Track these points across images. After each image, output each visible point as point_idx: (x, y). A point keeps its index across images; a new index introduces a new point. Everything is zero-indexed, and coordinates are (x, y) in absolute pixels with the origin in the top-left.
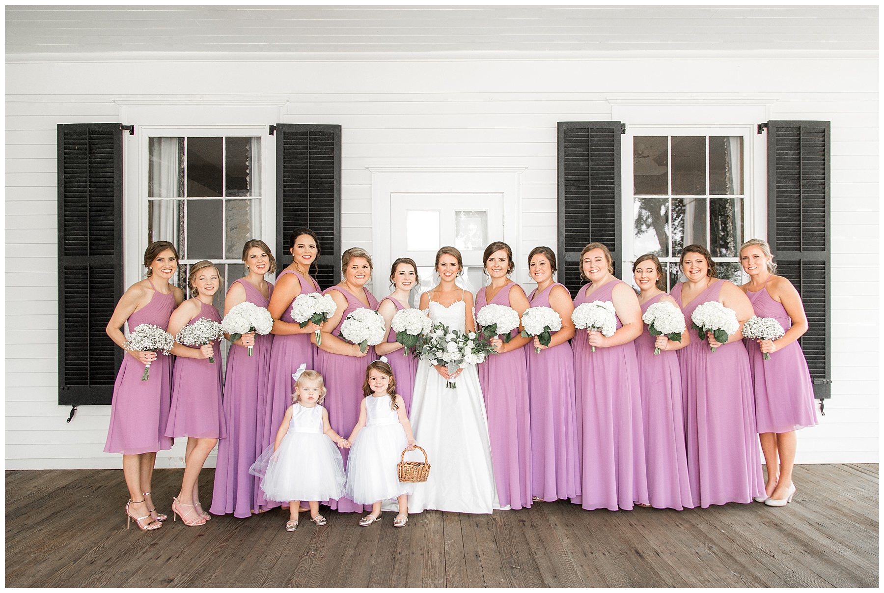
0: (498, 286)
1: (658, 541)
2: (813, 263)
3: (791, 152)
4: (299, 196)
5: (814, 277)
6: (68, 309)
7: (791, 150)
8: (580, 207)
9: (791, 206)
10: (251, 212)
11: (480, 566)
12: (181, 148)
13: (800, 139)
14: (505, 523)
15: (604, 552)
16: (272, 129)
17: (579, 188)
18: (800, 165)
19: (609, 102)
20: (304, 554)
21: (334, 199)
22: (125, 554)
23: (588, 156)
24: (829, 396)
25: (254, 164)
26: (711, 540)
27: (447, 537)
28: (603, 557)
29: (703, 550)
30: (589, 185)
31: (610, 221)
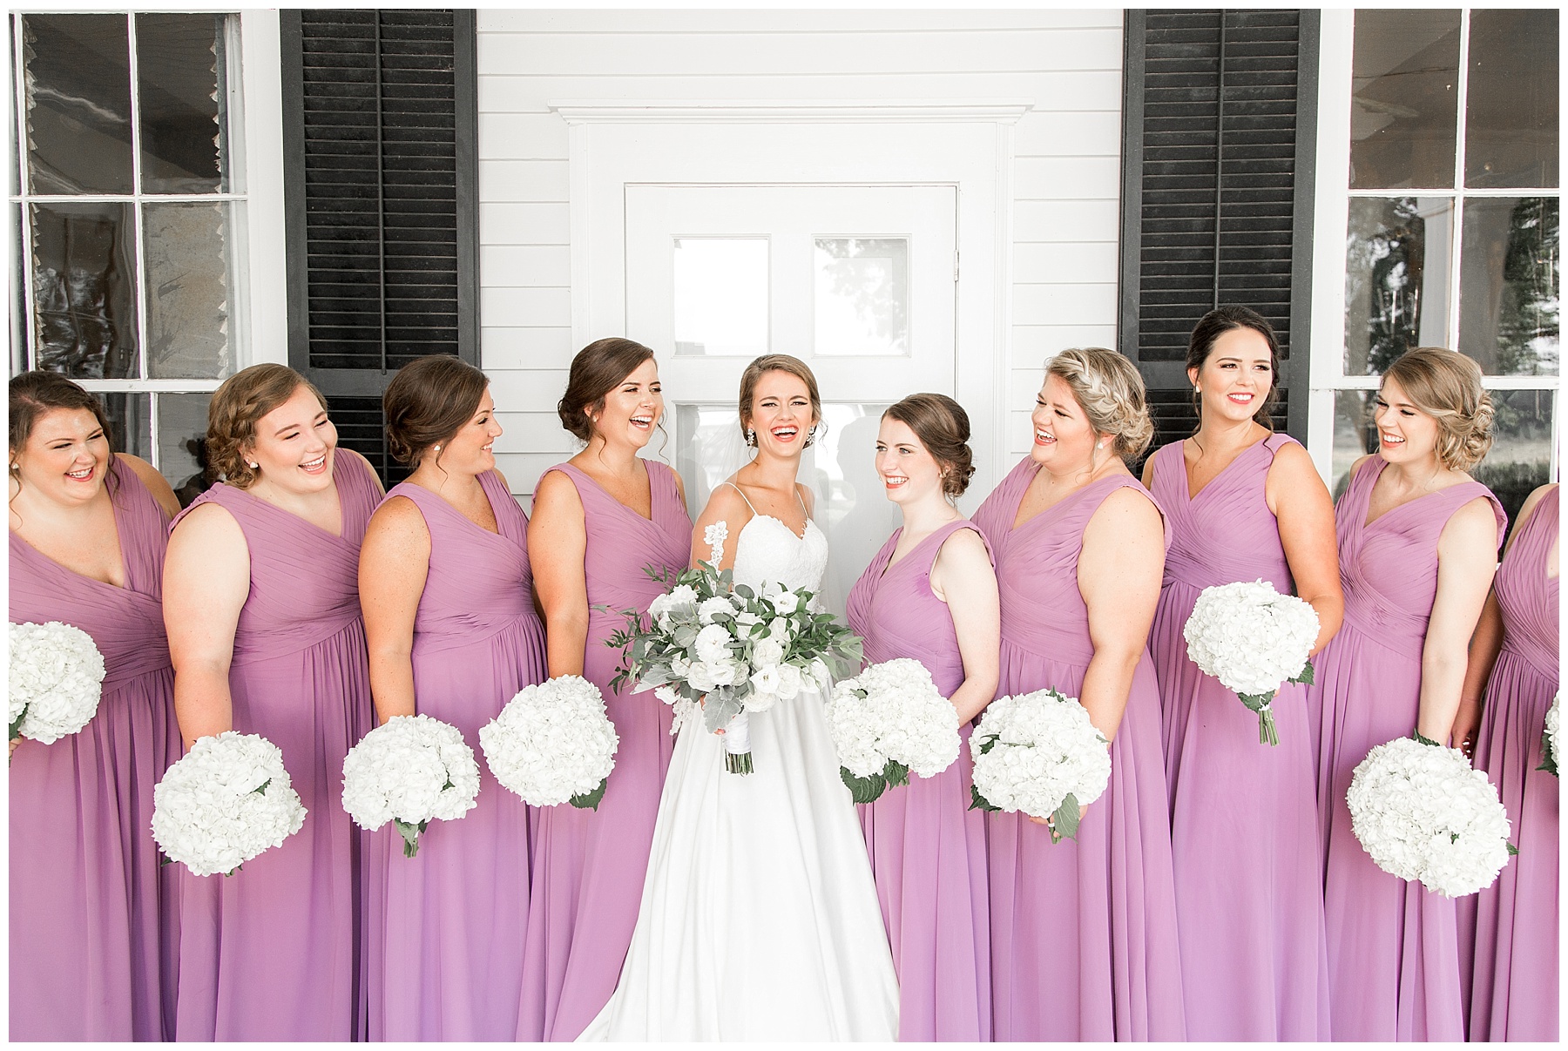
4: (354, 193)
17: (1185, 169)
21: (457, 200)
23: (1218, 69)
30: (1217, 158)
31: (1276, 269)
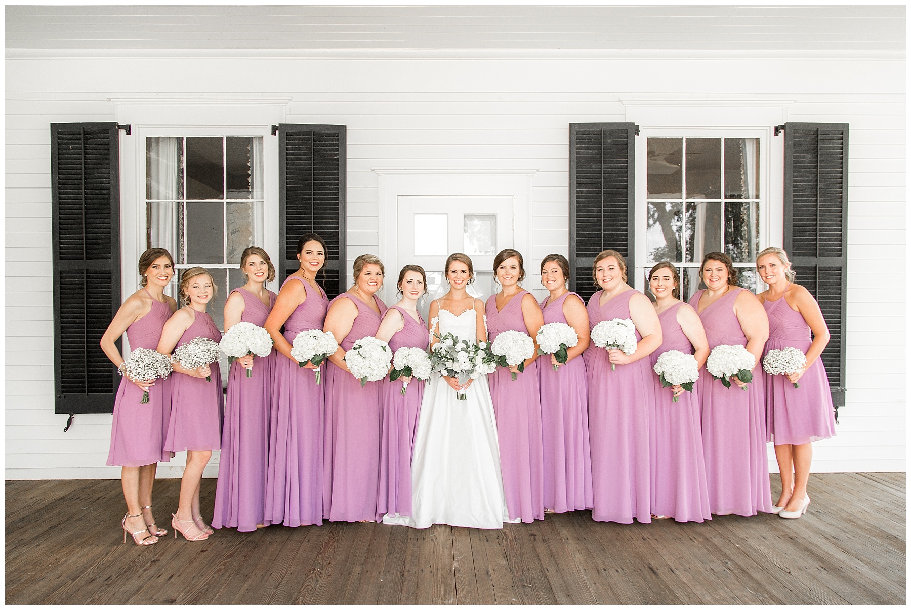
0: (509, 294)
1: (672, 556)
2: (829, 268)
3: (809, 156)
4: (303, 199)
5: (830, 284)
6: (63, 315)
7: (808, 153)
8: (592, 211)
9: (808, 210)
10: (253, 216)
11: (491, 584)
12: (180, 148)
13: (817, 142)
14: (515, 537)
15: (617, 569)
16: (274, 129)
17: (591, 192)
18: (817, 169)
19: (622, 103)
20: (310, 571)
21: (339, 202)
22: (125, 572)
23: (601, 159)
24: (843, 404)
25: (256, 164)
26: (725, 556)
27: (456, 553)
28: (616, 573)
29: (718, 566)
30: (601, 188)
31: (622, 226)
